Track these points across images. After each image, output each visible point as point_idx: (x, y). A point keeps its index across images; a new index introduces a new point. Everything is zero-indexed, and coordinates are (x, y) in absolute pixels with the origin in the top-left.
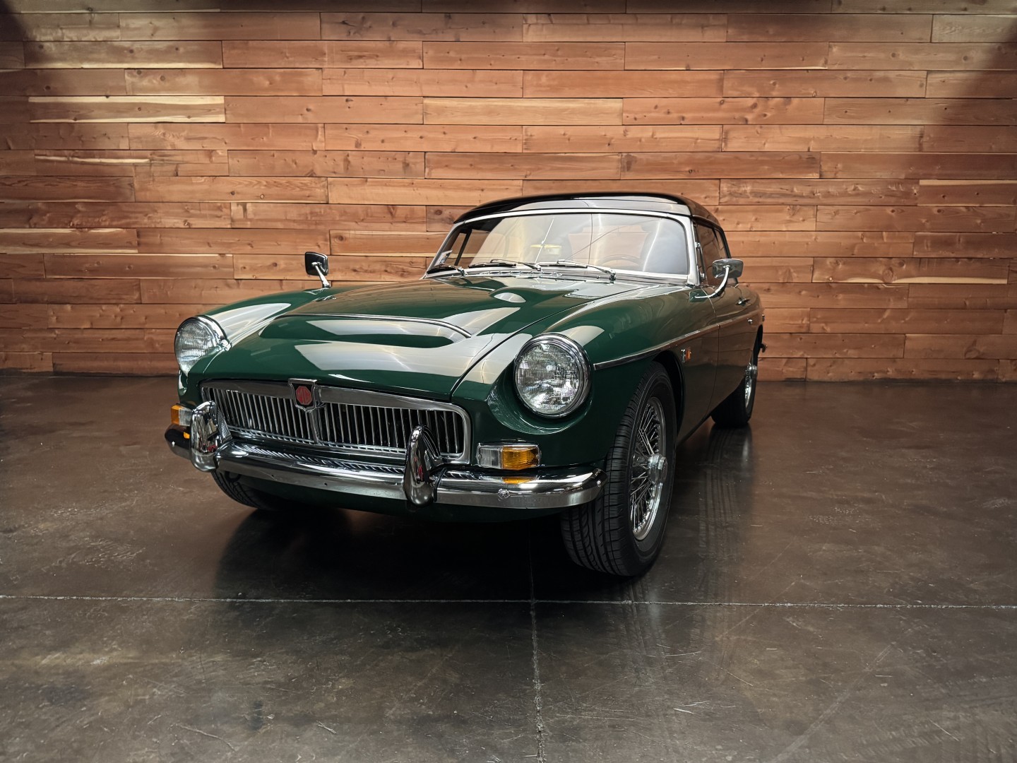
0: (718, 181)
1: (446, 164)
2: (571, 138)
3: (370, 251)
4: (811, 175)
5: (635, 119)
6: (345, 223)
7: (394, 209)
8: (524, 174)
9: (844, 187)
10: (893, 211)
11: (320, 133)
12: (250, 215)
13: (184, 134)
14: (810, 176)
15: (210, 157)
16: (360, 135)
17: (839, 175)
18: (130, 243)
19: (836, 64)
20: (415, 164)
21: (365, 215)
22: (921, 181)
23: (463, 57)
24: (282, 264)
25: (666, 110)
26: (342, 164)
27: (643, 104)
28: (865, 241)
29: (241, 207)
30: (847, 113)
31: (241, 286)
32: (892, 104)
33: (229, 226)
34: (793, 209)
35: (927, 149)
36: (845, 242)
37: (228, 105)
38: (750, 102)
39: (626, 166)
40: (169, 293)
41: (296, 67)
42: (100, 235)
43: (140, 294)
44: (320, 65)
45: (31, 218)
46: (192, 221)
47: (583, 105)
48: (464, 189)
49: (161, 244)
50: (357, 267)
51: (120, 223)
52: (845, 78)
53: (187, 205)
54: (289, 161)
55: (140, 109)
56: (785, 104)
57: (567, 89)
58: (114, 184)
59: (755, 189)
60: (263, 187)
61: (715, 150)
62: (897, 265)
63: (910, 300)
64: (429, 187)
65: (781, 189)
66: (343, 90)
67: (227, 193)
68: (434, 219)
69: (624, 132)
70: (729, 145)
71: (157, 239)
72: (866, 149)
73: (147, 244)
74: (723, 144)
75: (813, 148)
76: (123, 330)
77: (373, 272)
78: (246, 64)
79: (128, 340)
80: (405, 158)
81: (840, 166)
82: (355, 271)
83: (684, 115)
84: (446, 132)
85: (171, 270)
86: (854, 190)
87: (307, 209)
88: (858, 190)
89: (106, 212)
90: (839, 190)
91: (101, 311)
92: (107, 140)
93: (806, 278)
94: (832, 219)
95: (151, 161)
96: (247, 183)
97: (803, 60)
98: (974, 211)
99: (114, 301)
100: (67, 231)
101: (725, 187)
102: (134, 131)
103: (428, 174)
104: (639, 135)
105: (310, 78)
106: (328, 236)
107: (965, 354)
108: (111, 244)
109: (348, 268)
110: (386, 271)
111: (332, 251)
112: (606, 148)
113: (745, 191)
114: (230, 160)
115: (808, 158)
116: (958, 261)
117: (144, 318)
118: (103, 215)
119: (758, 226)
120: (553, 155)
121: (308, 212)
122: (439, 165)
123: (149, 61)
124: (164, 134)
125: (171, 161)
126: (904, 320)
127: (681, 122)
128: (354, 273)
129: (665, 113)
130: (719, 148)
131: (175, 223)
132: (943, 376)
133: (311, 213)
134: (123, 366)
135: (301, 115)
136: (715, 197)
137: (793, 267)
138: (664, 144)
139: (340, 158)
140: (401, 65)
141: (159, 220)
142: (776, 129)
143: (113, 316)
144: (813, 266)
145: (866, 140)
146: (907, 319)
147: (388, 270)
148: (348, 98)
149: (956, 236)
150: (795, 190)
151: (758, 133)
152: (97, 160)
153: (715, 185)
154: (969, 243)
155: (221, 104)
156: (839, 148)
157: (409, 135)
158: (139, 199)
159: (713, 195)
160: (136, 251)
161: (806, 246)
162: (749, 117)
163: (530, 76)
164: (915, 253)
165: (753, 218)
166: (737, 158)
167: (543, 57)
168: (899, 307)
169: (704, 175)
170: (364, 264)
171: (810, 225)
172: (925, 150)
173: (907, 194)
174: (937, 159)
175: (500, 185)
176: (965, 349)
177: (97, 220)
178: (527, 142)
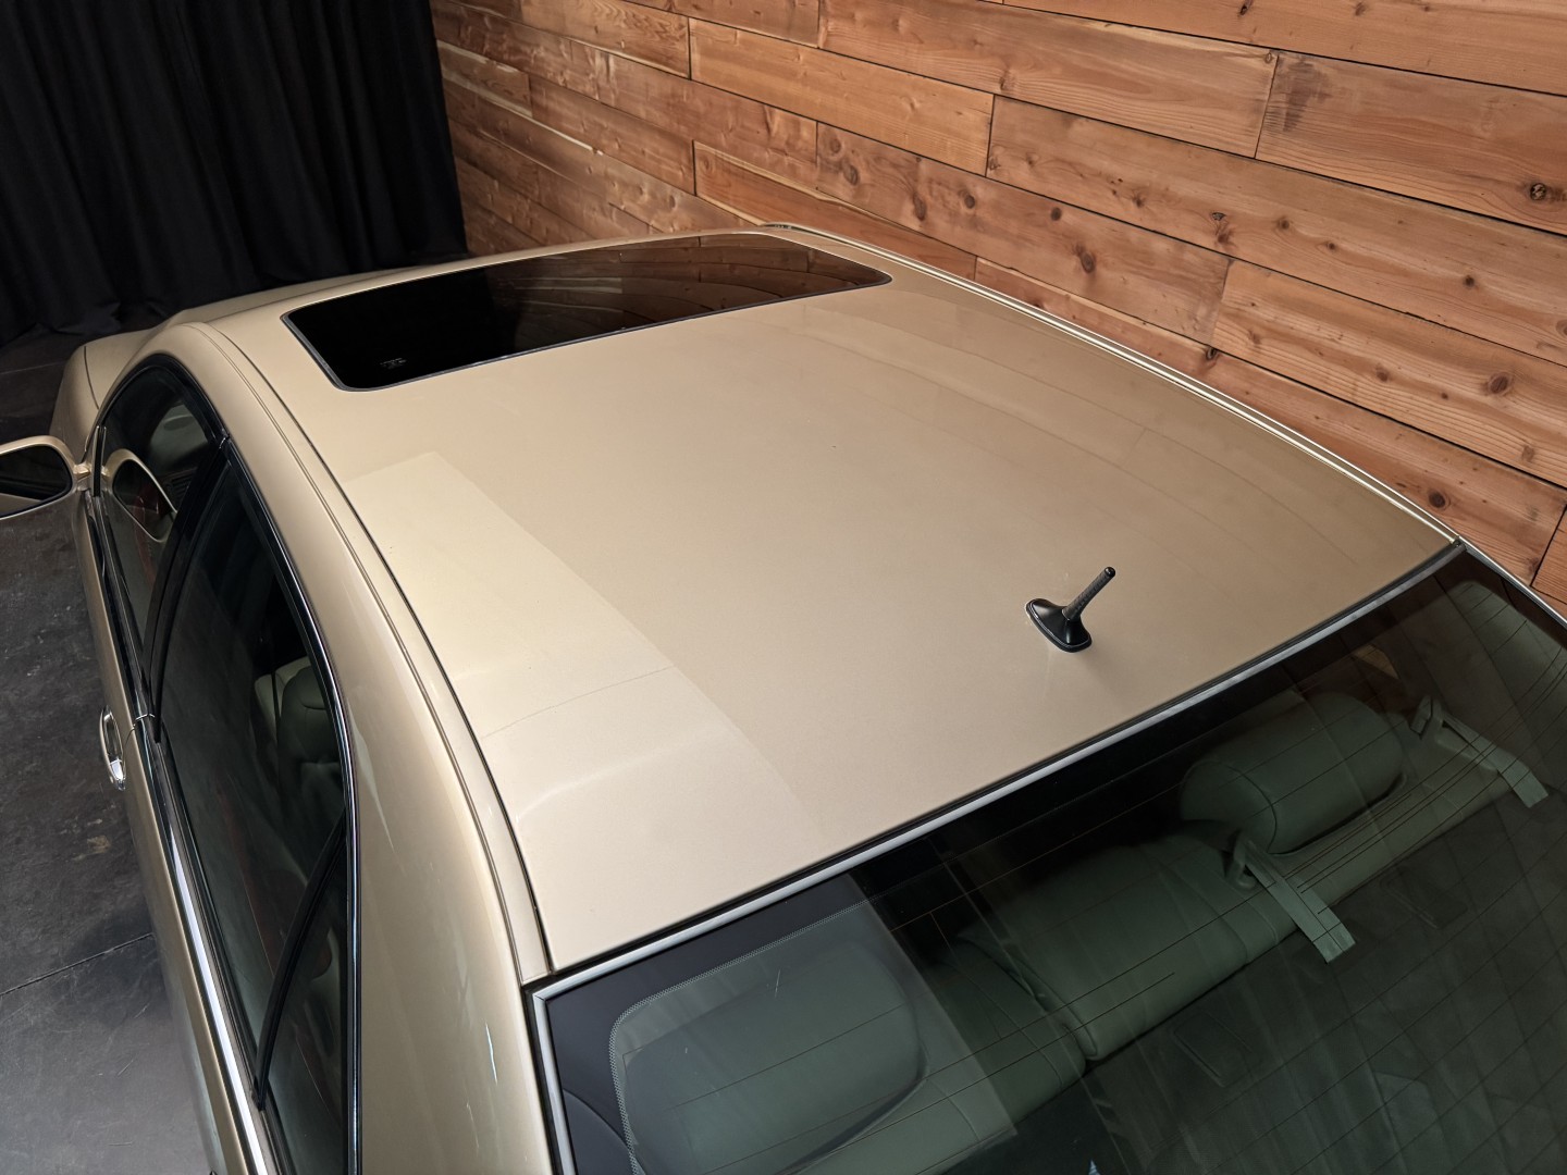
1: (853, 10)
3: (740, 205)
7: (771, 117)
8: (999, 75)
12: (614, 82)
18: (526, 99)
21: (733, 117)
24: (647, 192)
29: (603, 62)
33: (597, 98)
39: (1284, 112)
43: (540, 189)
45: (459, 33)
46: (567, 75)
49: (546, 110)
51: (515, 58)
60: (623, 25)
67: (593, 28)
68: (829, 162)
71: (544, 100)
73: (538, 105)
87: (669, 88)
89: (505, 36)
96: (608, 11)
100: (482, 59)
103: (824, 36)
106: (692, 153)
108: (511, 94)
111: (697, 188)
118: (505, 41)
121: (670, 92)
122: (840, 11)
131: (554, 74)
133: (673, 95)
158: (524, 17)
160: (529, 113)
177: (499, 48)
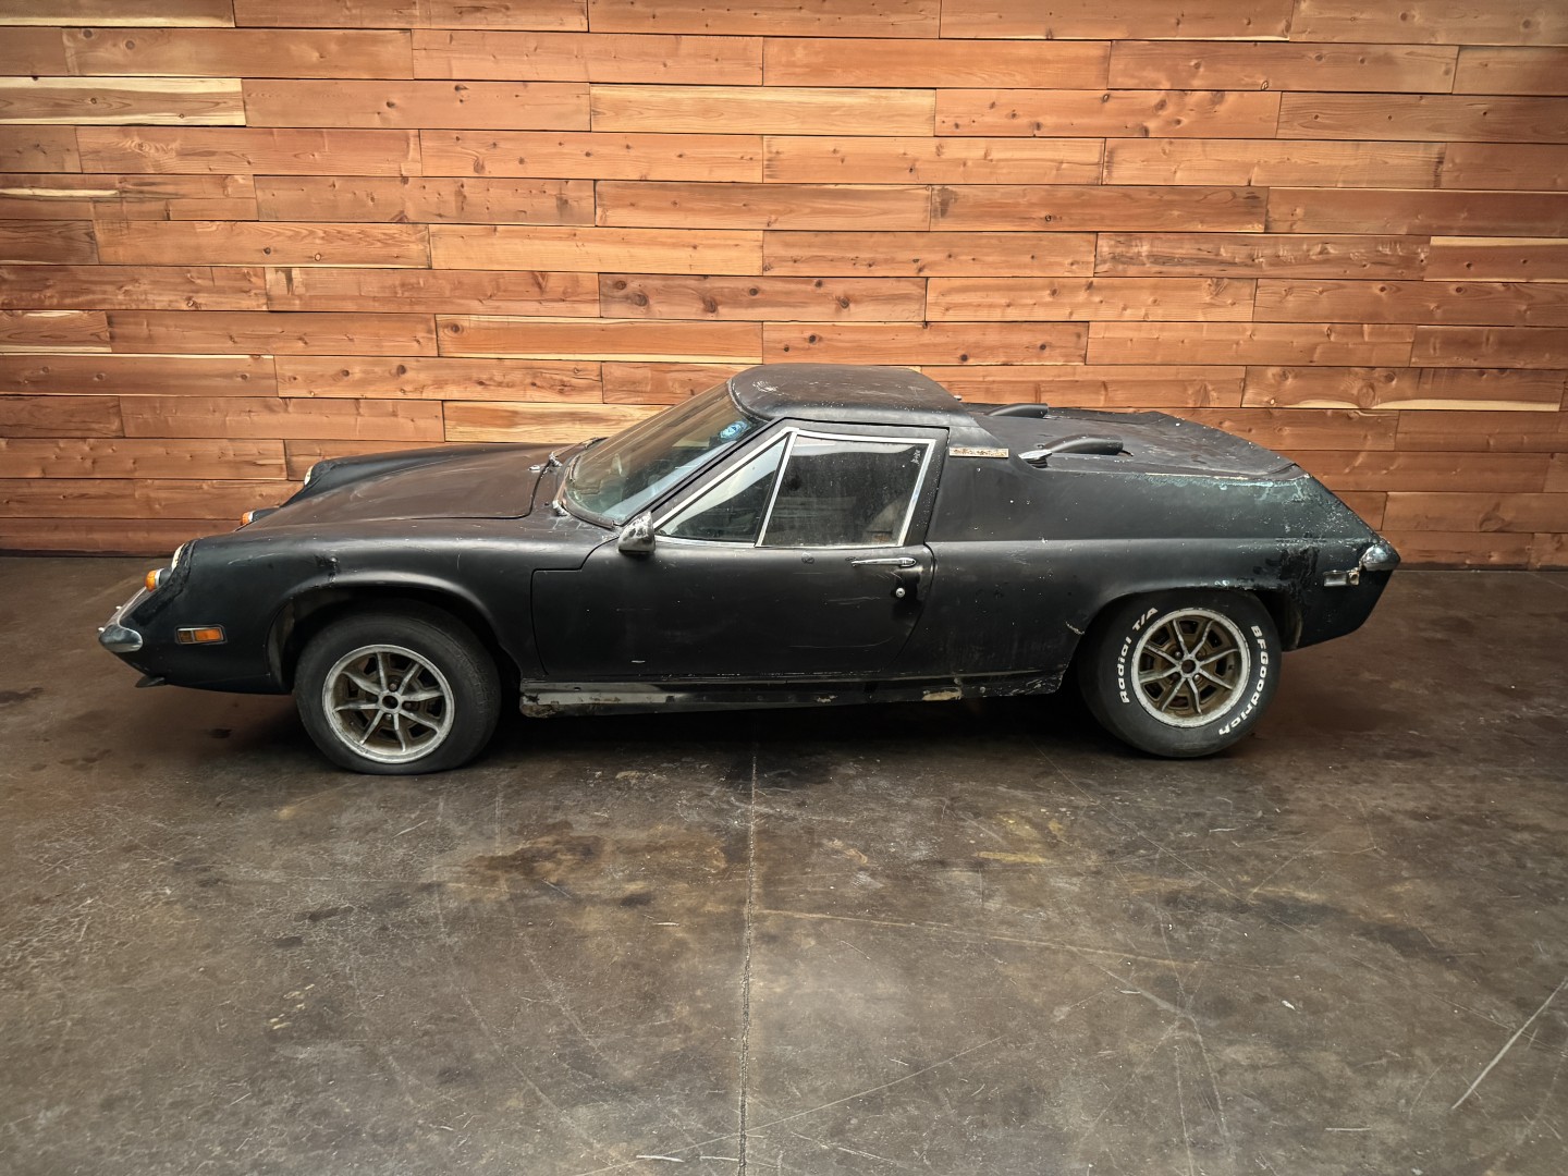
0: (1095, 235)
1: (633, 201)
2: (846, 159)
3: (505, 349)
4: (1250, 226)
5: (957, 126)
6: (462, 301)
7: (543, 279)
8: (766, 219)
9: (1305, 247)
10: (1382, 289)
11: (412, 146)
12: (300, 290)
13: (175, 145)
14: (1248, 228)
15: (225, 187)
16: (483, 150)
17: (1297, 228)
18: (98, 336)
19: (1304, 32)
20: (579, 200)
21: (494, 286)
22: (1433, 238)
23: (658, 11)
24: (357, 372)
25: (1009, 111)
26: (451, 199)
27: (970, 100)
28: (1332, 338)
29: (282, 276)
30: (1318, 120)
31: (290, 409)
32: (1397, 103)
33: (265, 308)
34: (1217, 285)
35: (1449, 184)
36: (1299, 342)
37: (249, 95)
38: (1154, 97)
39: (939, 210)
40: (170, 419)
41: (365, 26)
42: (45, 322)
43: (122, 421)
44: (407, 23)
46: (201, 299)
47: (866, 100)
48: (663, 244)
49: (150, 339)
50: (484, 377)
51: (76, 300)
52: (1319, 58)
53: (189, 272)
54: (361, 194)
55: (93, 100)
56: (1214, 103)
57: (839, 71)
58: (59, 233)
59: (1155, 249)
60: (318, 241)
61: (1090, 181)
62: (1382, 379)
63: (1398, 435)
64: (601, 240)
65: (1199, 249)
66: (451, 71)
67: (260, 251)
68: (613, 297)
69: (938, 148)
70: (1115, 174)
71: (144, 330)
72: (1344, 182)
73: (126, 338)
74: (1105, 174)
75: (1256, 181)
76: (98, 481)
77: (510, 385)
78: (276, 21)
79: (106, 497)
80: (561, 189)
81: (1299, 211)
82: (481, 383)
83: (1040, 120)
84: (630, 144)
85: (173, 382)
86: (1321, 253)
87: (396, 279)
88: (1328, 253)
89: (51, 282)
90: (1295, 254)
91: (57, 450)
92: (42, 156)
93: (1232, 400)
94: (1281, 302)
95: (121, 193)
96: (291, 233)
97: (1249, 23)
98: (1518, 290)
99: (79, 434)
101: (1105, 246)
102: (87, 140)
103: (601, 218)
104: (963, 154)
105: (390, 48)
106: (433, 325)
107: (1481, 525)
108: (64, 337)
109: (470, 379)
110: (534, 384)
111: (441, 351)
112: (907, 177)
113: (1139, 254)
114: (259, 193)
115: (1248, 198)
116: (1482, 374)
117: (132, 461)
118: (48, 287)
119: (1158, 313)
120: (814, 187)
121: (397, 283)
122: (618, 202)
123: (104, 14)
124: (140, 146)
125: (156, 193)
126: (1385, 469)
127: (1036, 131)
128: (479, 388)
129: (1007, 116)
130: (1098, 179)
131: (171, 301)
132: (1443, 559)
133: (403, 285)
134: (102, 539)
135: (379, 113)
136: (1088, 263)
137: (1212, 382)
138: (1004, 171)
139: (448, 191)
140: (549, 24)
141: (143, 297)
142: (1196, 146)
143: (79, 457)
144: (1244, 380)
145: (1346, 167)
146: (1392, 468)
147: (538, 383)
148: (459, 84)
149: (1482, 332)
150: (1222, 250)
151: (1164, 153)
152: (27, 192)
153: (1089, 241)
154: (1503, 343)
155: (238, 92)
156: (1301, 180)
157: (566, 149)
158: (105, 259)
159: (1085, 259)
160: (108, 349)
161: (1235, 346)
162: (1152, 125)
163: (775, 47)
164: (1413, 360)
165: (1151, 299)
166: (1126, 196)
167: (798, 14)
168: (1381, 448)
169: (1071, 226)
170: (495, 373)
171: (1244, 312)
172: (1444, 185)
173: (1408, 261)
174: (1462, 202)
175: (726, 239)
176: (1481, 516)
177: (36, 296)
178: (770, 165)
